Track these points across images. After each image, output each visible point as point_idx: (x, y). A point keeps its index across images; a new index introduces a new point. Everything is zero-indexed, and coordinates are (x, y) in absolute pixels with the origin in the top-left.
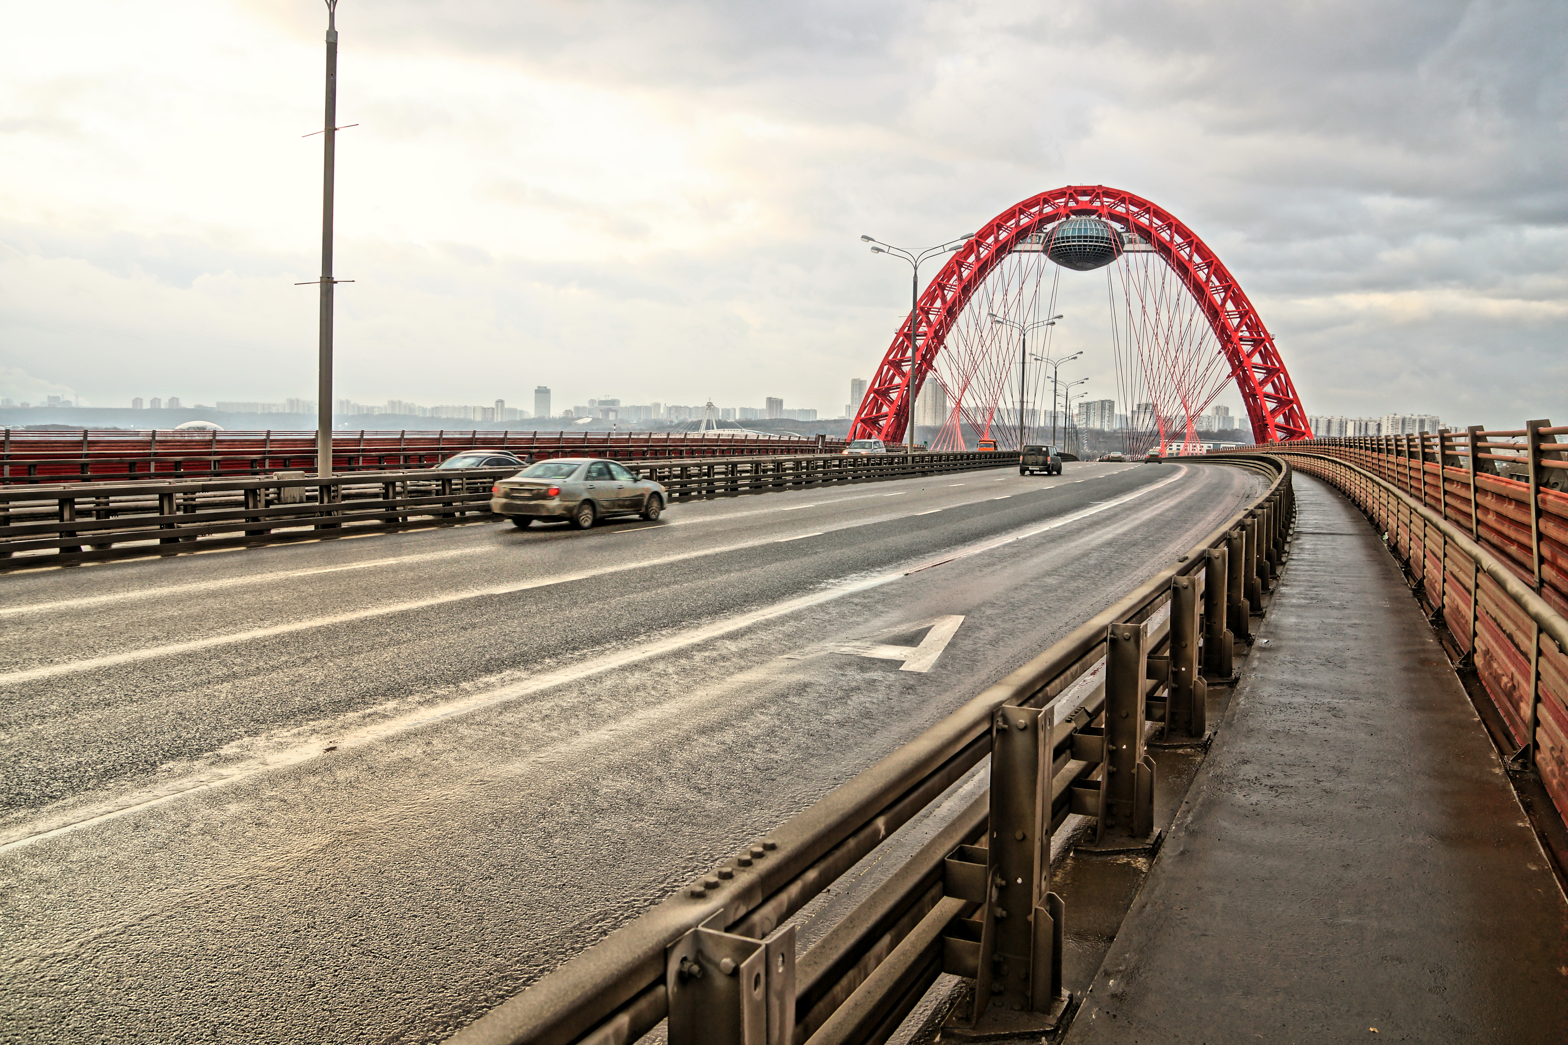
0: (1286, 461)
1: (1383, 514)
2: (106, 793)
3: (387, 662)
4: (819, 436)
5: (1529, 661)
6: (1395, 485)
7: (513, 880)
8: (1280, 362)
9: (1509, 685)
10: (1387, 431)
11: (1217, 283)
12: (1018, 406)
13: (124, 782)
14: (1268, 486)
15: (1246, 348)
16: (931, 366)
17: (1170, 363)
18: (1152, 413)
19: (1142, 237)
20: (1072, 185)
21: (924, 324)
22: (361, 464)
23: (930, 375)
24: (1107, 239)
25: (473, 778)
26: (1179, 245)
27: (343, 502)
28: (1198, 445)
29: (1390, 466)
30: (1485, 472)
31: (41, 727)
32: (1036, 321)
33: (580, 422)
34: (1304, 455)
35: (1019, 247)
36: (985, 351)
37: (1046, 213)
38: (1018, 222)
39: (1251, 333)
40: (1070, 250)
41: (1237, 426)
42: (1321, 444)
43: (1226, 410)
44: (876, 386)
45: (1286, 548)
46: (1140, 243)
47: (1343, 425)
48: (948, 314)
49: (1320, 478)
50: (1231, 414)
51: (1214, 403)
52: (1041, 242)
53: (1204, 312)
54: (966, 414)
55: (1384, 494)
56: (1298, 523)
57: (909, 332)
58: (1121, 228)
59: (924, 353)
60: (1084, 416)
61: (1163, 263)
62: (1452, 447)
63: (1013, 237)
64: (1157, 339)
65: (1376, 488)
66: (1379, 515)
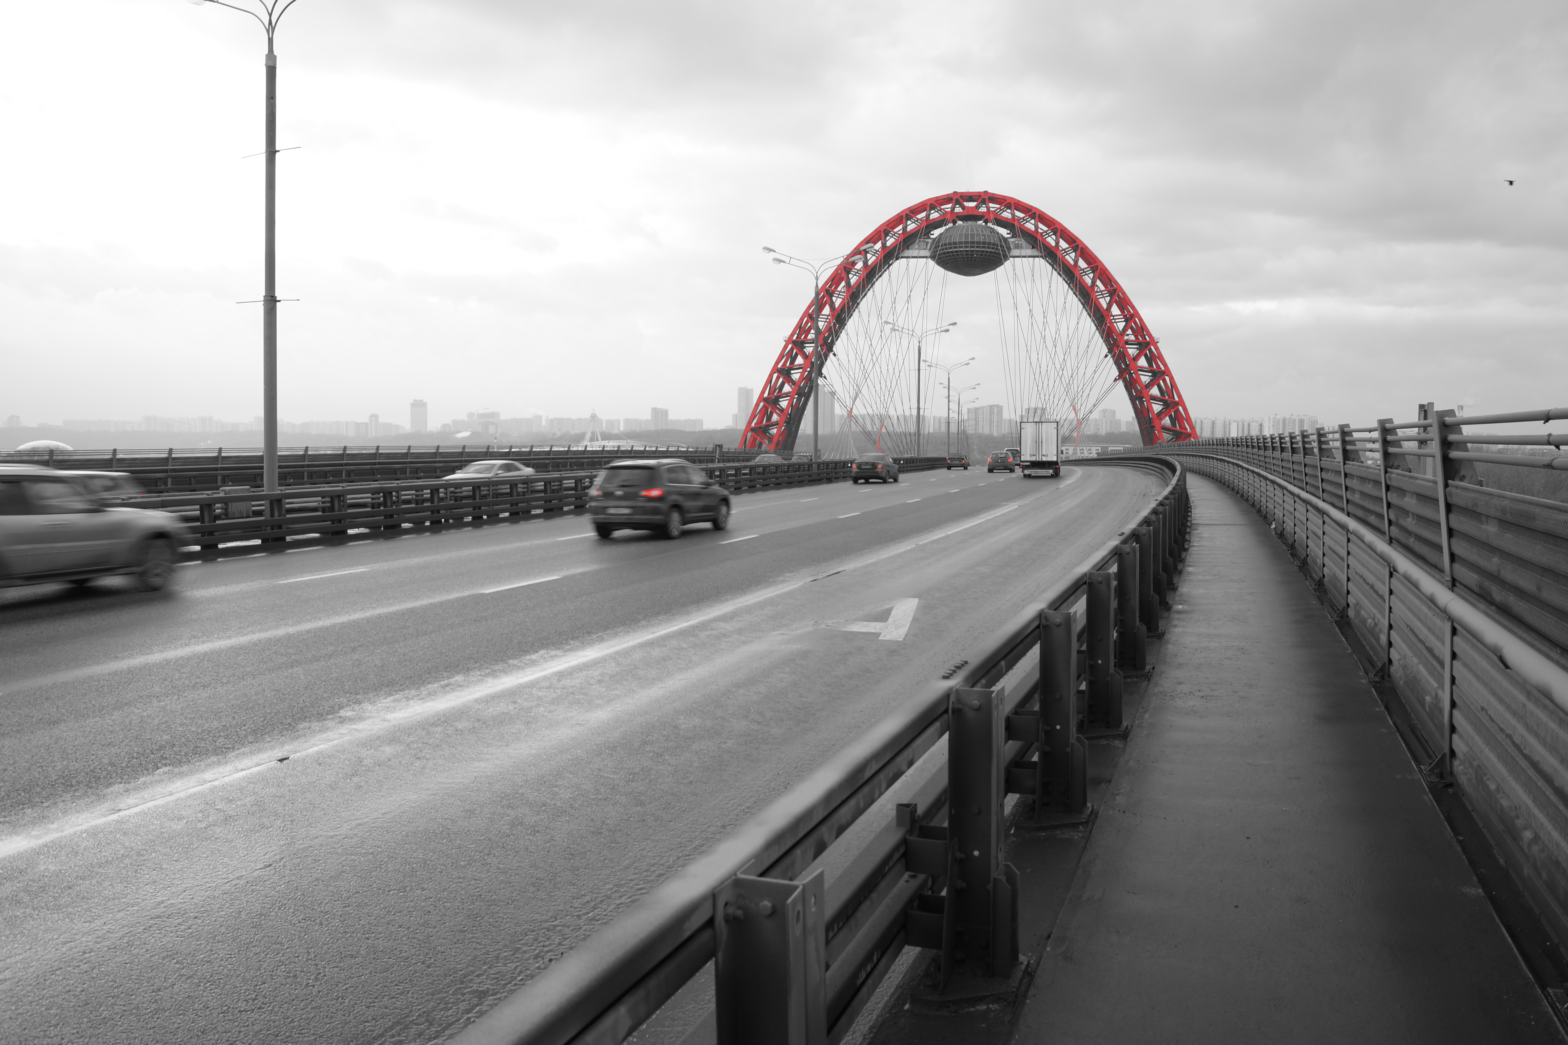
0: (1178, 462)
1: (1270, 506)
4: (716, 446)
5: (1385, 602)
8: (1165, 365)
10: (1269, 431)
11: (1102, 288)
12: (915, 412)
14: (1166, 486)
15: (1132, 351)
16: (820, 374)
17: (1058, 367)
19: (1029, 243)
20: (959, 191)
21: (813, 331)
24: (994, 244)
26: (1064, 250)
27: (288, 516)
28: (1088, 449)
29: (1275, 462)
33: (460, 435)
34: (1193, 456)
35: (907, 253)
36: (875, 359)
37: (933, 219)
38: (905, 228)
39: (1136, 337)
40: (958, 255)
41: (1123, 429)
42: (1209, 445)
43: (1113, 412)
44: (766, 395)
45: (1187, 537)
46: (1027, 248)
47: (1226, 426)
48: (836, 321)
49: (1209, 477)
50: (1118, 417)
51: (1101, 407)
52: (928, 248)
53: (1090, 317)
54: (858, 422)
55: (1271, 488)
56: (1195, 516)
57: (797, 340)
58: (1008, 234)
59: (813, 360)
60: (975, 421)
61: (1050, 268)
62: (1327, 442)
63: (900, 243)
64: (1045, 342)
65: (1263, 483)
66: (1267, 507)
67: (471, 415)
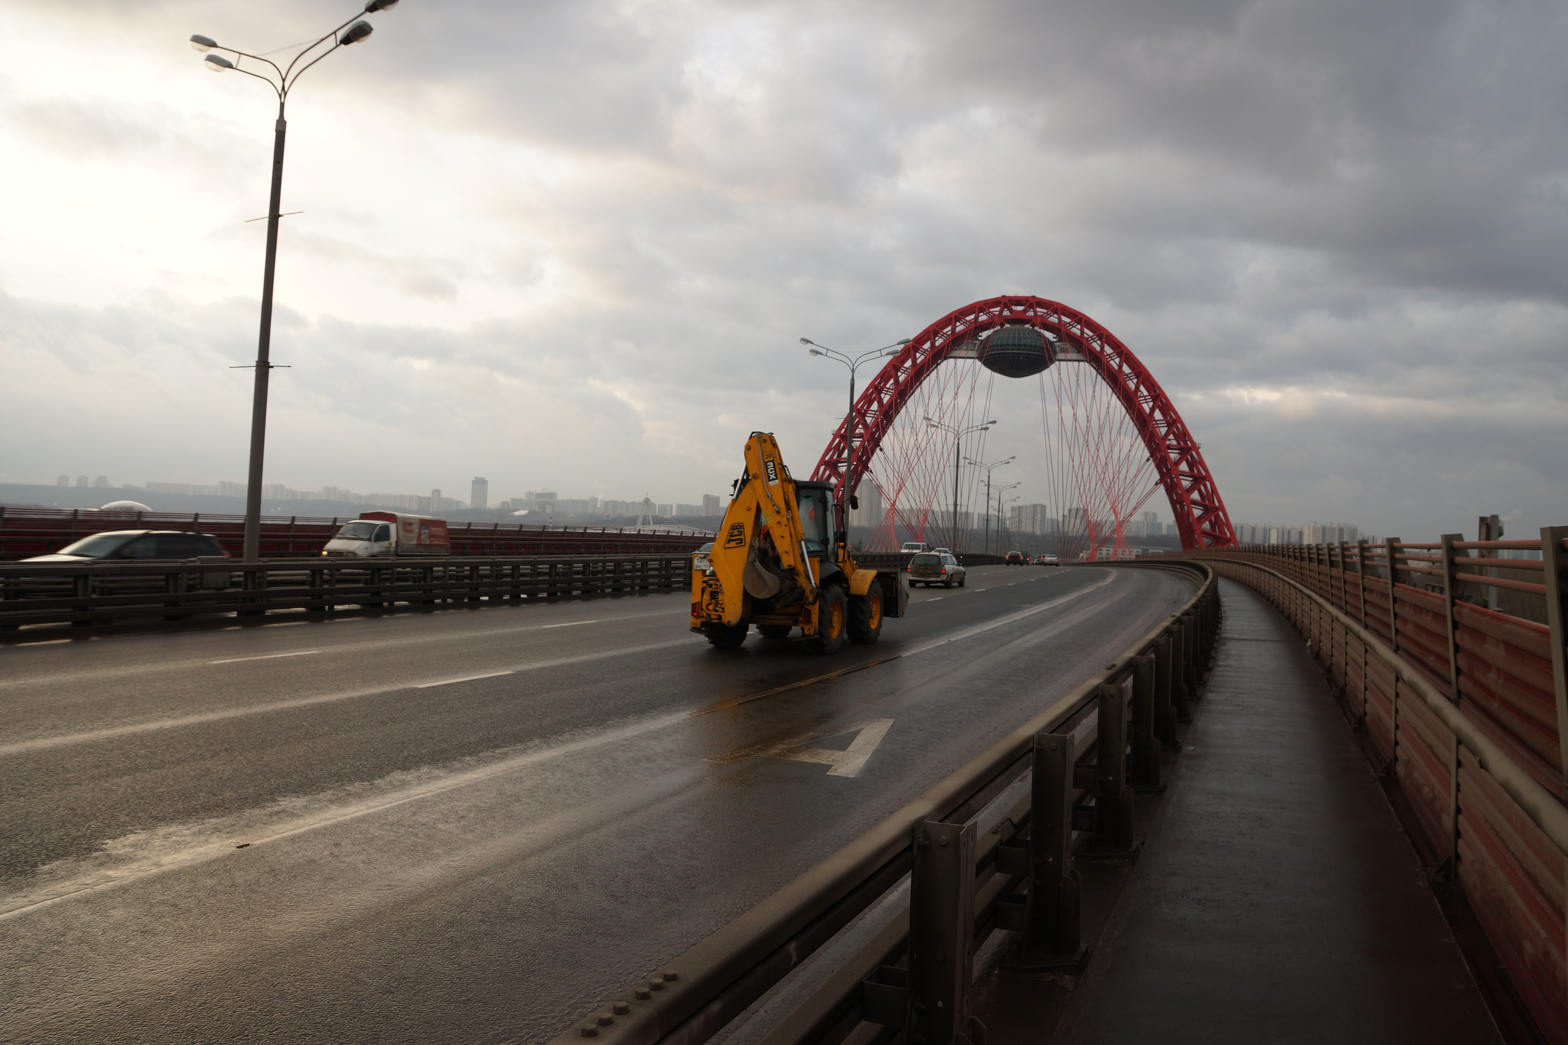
0: (1212, 567)
1: (1306, 621)
3: (300, 757)
5: (1450, 773)
6: (1317, 594)
7: (415, 994)
8: (1206, 470)
9: (1430, 795)
10: (1308, 540)
11: (1146, 393)
12: (951, 509)
14: (1195, 592)
15: (1174, 455)
16: (866, 468)
17: (1100, 470)
18: (1082, 518)
19: (1074, 347)
20: (1007, 295)
21: (860, 426)
22: (290, 550)
23: (865, 476)
24: (1040, 347)
25: (380, 883)
26: (1109, 355)
27: (268, 589)
28: (1127, 550)
29: (1312, 574)
30: (1403, 583)
32: (970, 426)
33: (516, 513)
34: (1229, 562)
35: (954, 354)
36: (920, 453)
37: (982, 322)
38: (953, 330)
39: (1178, 442)
40: (1004, 357)
41: (1164, 531)
42: (1246, 551)
43: (1155, 515)
45: (1213, 654)
46: (1072, 352)
47: (1266, 532)
48: (884, 417)
49: (1245, 584)
50: (1159, 520)
51: (1143, 509)
52: (976, 349)
53: (1133, 421)
54: (901, 516)
55: (1306, 601)
56: (1224, 629)
57: (845, 434)
58: (1054, 338)
59: (860, 454)
60: (1017, 520)
61: (1094, 372)
62: (1371, 558)
63: (949, 343)
64: (1087, 446)
65: (1299, 596)
66: (1302, 622)
67: (529, 494)
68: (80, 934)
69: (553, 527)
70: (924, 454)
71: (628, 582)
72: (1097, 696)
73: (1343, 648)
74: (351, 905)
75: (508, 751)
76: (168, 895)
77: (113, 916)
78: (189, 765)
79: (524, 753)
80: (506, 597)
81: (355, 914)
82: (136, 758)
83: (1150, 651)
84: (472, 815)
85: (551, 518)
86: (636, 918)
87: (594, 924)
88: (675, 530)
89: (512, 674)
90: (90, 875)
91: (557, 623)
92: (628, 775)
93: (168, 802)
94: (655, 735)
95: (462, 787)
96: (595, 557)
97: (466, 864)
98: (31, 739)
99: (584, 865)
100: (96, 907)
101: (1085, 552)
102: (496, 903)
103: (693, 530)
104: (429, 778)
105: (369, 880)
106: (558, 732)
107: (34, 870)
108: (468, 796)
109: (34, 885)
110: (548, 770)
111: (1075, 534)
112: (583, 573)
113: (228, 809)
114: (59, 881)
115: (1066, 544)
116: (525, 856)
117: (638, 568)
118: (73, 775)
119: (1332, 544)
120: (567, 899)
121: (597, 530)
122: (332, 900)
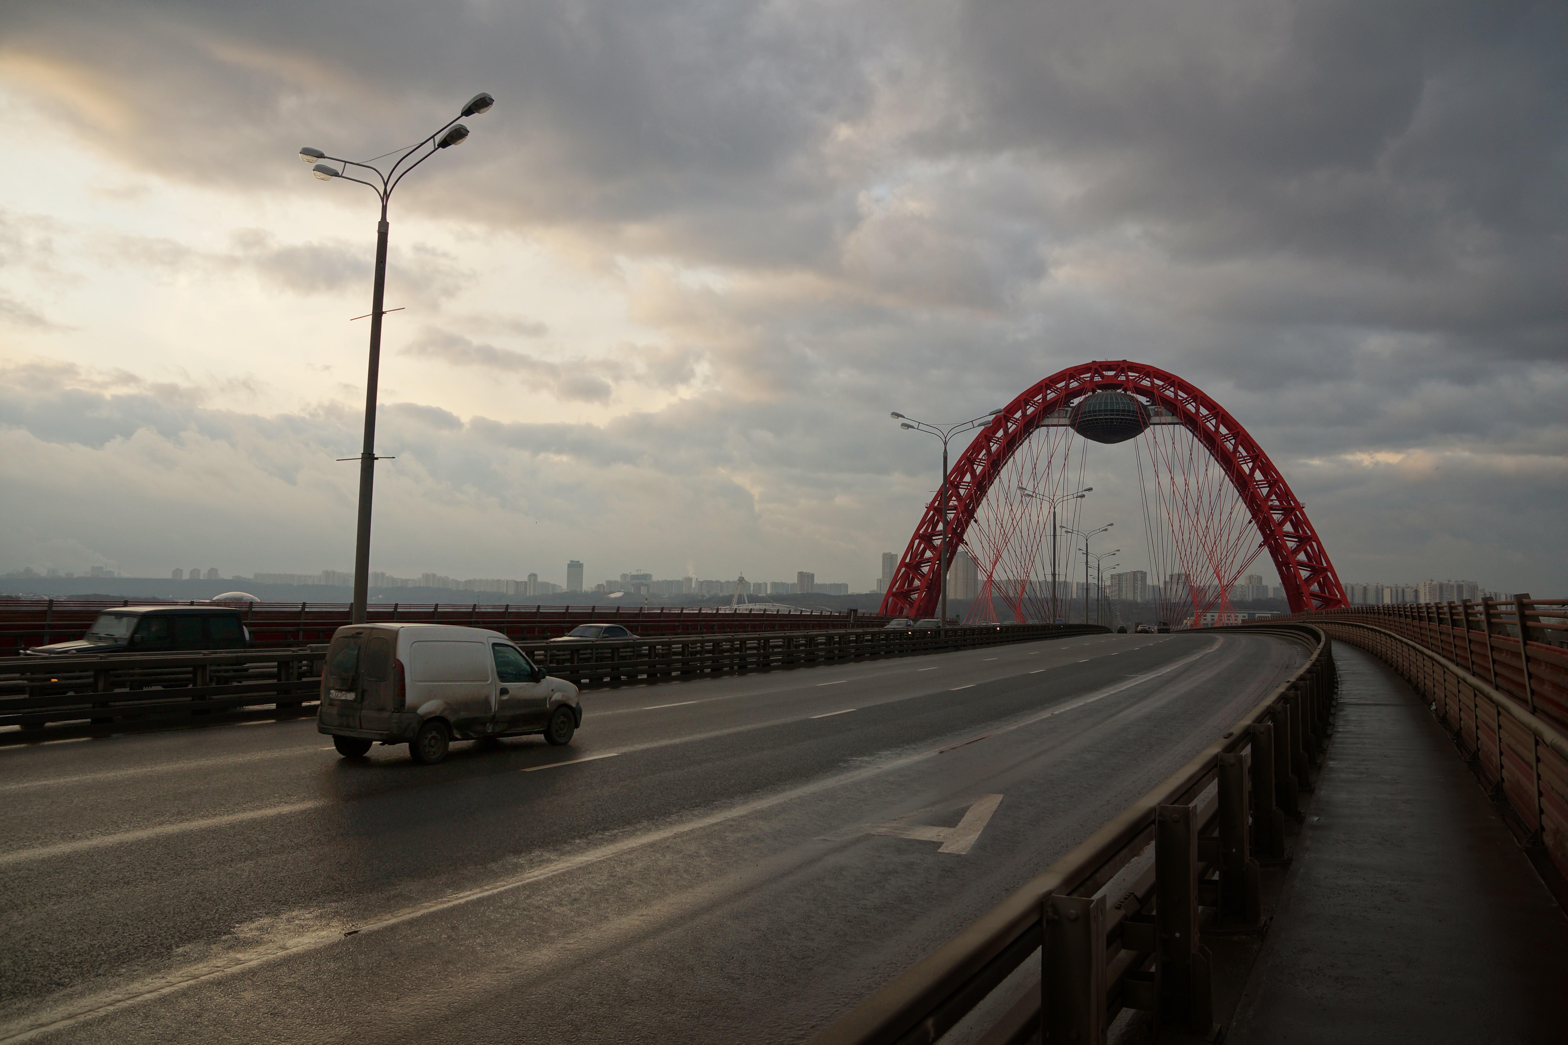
0: (1324, 630)
1: (1430, 683)
2: (117, 979)
4: (851, 610)
6: (1439, 654)
8: (1312, 530)
10: (1425, 598)
11: (1245, 454)
12: (1050, 579)
13: (137, 967)
14: (1309, 656)
15: (1277, 517)
16: (961, 540)
17: (1201, 534)
18: (1185, 583)
19: (1168, 410)
20: (1097, 360)
21: (954, 498)
23: (961, 548)
24: (1133, 412)
25: (499, 966)
26: (1204, 416)
28: (1233, 615)
29: (1432, 634)
30: (1536, 641)
31: (55, 907)
32: (1065, 494)
33: (612, 596)
34: (1342, 624)
35: (1047, 421)
36: (1015, 524)
37: (1073, 388)
38: (1044, 398)
39: (1280, 502)
40: (1098, 423)
41: (1271, 595)
42: (1359, 613)
43: (1260, 578)
44: (907, 560)
45: (1331, 720)
46: (1166, 416)
47: (1379, 591)
48: (977, 488)
50: (1264, 583)
51: (1247, 572)
52: (1068, 416)
53: (1233, 482)
54: (998, 587)
55: (1428, 663)
56: (1341, 694)
57: (939, 507)
58: (1147, 401)
59: (954, 526)
60: (1117, 588)
61: (1190, 434)
62: (1498, 616)
63: (1040, 411)
64: (1187, 509)
65: (1419, 657)
66: (1425, 684)
67: (624, 576)
68: (215, 1016)
69: (649, 609)
70: (1020, 524)
71: (727, 661)
72: (1216, 766)
73: (1472, 711)
74: (471, 988)
75: (617, 833)
76: (294, 978)
77: (244, 998)
78: (307, 850)
79: (634, 834)
80: (607, 679)
81: (475, 997)
82: (257, 843)
83: (1266, 718)
84: (585, 897)
85: (646, 600)
86: (753, 1000)
87: (712, 1007)
88: (772, 608)
89: (617, 756)
90: (220, 958)
91: (659, 705)
92: (738, 856)
93: (289, 887)
94: (763, 815)
95: (573, 870)
96: (693, 638)
97: (581, 947)
98: (160, 825)
99: (699, 946)
100: (228, 989)
101: (1188, 618)
102: (614, 985)
103: (788, 608)
104: (541, 861)
105: (487, 963)
106: (665, 813)
107: (169, 953)
108: (580, 878)
109: (170, 967)
110: (658, 852)
111: (1177, 600)
112: (682, 653)
113: (346, 893)
114: (192, 963)
115: (1169, 611)
116: (639, 938)
117: (737, 648)
118: (199, 860)
119: (1454, 602)
120: (684, 981)
121: (692, 610)
122: (451, 982)
